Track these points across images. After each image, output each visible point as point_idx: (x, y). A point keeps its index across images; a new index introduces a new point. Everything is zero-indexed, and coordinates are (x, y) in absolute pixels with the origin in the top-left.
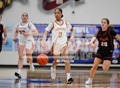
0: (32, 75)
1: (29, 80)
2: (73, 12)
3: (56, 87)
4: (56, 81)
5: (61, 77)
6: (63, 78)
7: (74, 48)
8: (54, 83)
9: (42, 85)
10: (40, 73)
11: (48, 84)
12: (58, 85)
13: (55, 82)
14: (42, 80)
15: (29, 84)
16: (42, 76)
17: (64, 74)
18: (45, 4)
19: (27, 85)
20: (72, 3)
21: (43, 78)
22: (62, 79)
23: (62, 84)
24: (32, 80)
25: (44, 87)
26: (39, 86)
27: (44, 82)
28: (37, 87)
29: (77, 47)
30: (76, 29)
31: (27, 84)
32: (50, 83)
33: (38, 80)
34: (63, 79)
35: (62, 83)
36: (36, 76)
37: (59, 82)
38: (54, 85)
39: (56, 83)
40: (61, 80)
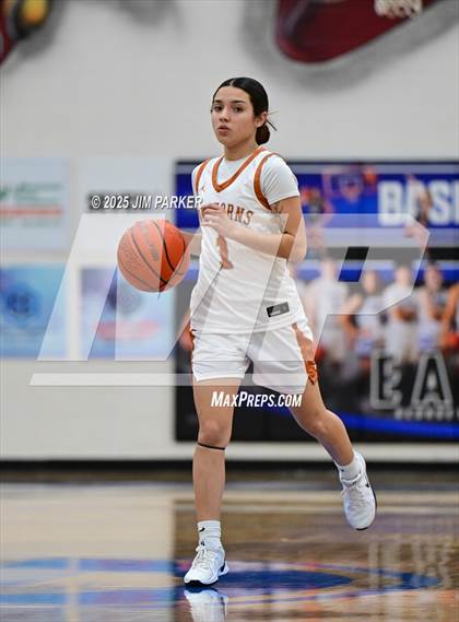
3: (382, 615)
4: (381, 572)
5: (416, 540)
6: (431, 551)
8: (366, 587)
9: (283, 599)
10: (265, 519)
11: (327, 599)
12: (396, 599)
13: (374, 578)
14: (279, 566)
17: (440, 522)
19: (175, 606)
21: (292, 552)
22: (424, 556)
23: (424, 597)
25: (295, 614)
26: (259, 607)
27: (294, 581)
28: (251, 615)
32: (341, 590)
33: (256, 566)
34: (431, 559)
35: (424, 583)
37: (407, 581)
38: (369, 600)
39: (381, 588)
40: (419, 566)
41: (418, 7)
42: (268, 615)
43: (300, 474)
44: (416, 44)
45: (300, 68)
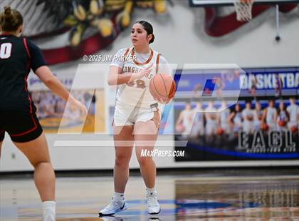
0: (186, 191)
1: (179, 202)
2: (278, 39)
3: (244, 216)
4: (243, 202)
5: (255, 191)
6: (259, 195)
7: (284, 124)
8: (239, 207)
9: (211, 212)
10: (204, 186)
11: (226, 211)
12: (248, 210)
13: (241, 204)
14: (210, 201)
15: (179, 210)
16: (210, 193)
17: (262, 186)
18: (211, 22)
19: (176, 215)
20: (274, 17)
21: (213, 196)
22: (257, 197)
23: (258, 210)
24: (188, 201)
25: (215, 216)
26: (204, 214)
27: (214, 206)
28: (201, 217)
29: (289, 120)
30: (285, 79)
31: (177, 211)
33: (202, 201)
34: (260, 198)
35: (257, 205)
36: (196, 192)
37: (252, 205)
38: (240, 211)
39: (244, 207)
40: (255, 200)
41: (251, 18)
42: (206, 217)
43: (216, 171)
44: (251, 30)
45: (213, 39)
